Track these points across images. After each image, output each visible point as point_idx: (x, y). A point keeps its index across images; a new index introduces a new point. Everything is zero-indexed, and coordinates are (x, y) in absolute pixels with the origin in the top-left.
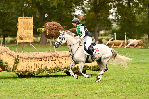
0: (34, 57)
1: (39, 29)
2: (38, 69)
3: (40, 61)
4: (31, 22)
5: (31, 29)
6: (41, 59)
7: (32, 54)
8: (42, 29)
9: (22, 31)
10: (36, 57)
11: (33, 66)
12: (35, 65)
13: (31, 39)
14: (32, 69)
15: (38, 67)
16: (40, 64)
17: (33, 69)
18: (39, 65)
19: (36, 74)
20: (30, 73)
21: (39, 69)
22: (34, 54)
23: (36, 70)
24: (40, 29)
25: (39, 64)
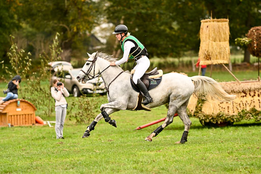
0: (232, 91)
1: (239, 39)
2: (240, 111)
3: (243, 96)
4: (226, 27)
5: (225, 41)
6: (245, 93)
7: (229, 85)
8: (244, 39)
9: (210, 44)
10: (235, 90)
11: (231, 106)
12: (234, 105)
13: (225, 58)
14: (228, 111)
15: (239, 108)
16: (244, 103)
17: (230, 111)
18: (241, 105)
19: (237, 121)
20: (226, 119)
21: (243, 111)
22: (232, 85)
23: (236, 113)
24: (241, 39)
25: (241, 103)
